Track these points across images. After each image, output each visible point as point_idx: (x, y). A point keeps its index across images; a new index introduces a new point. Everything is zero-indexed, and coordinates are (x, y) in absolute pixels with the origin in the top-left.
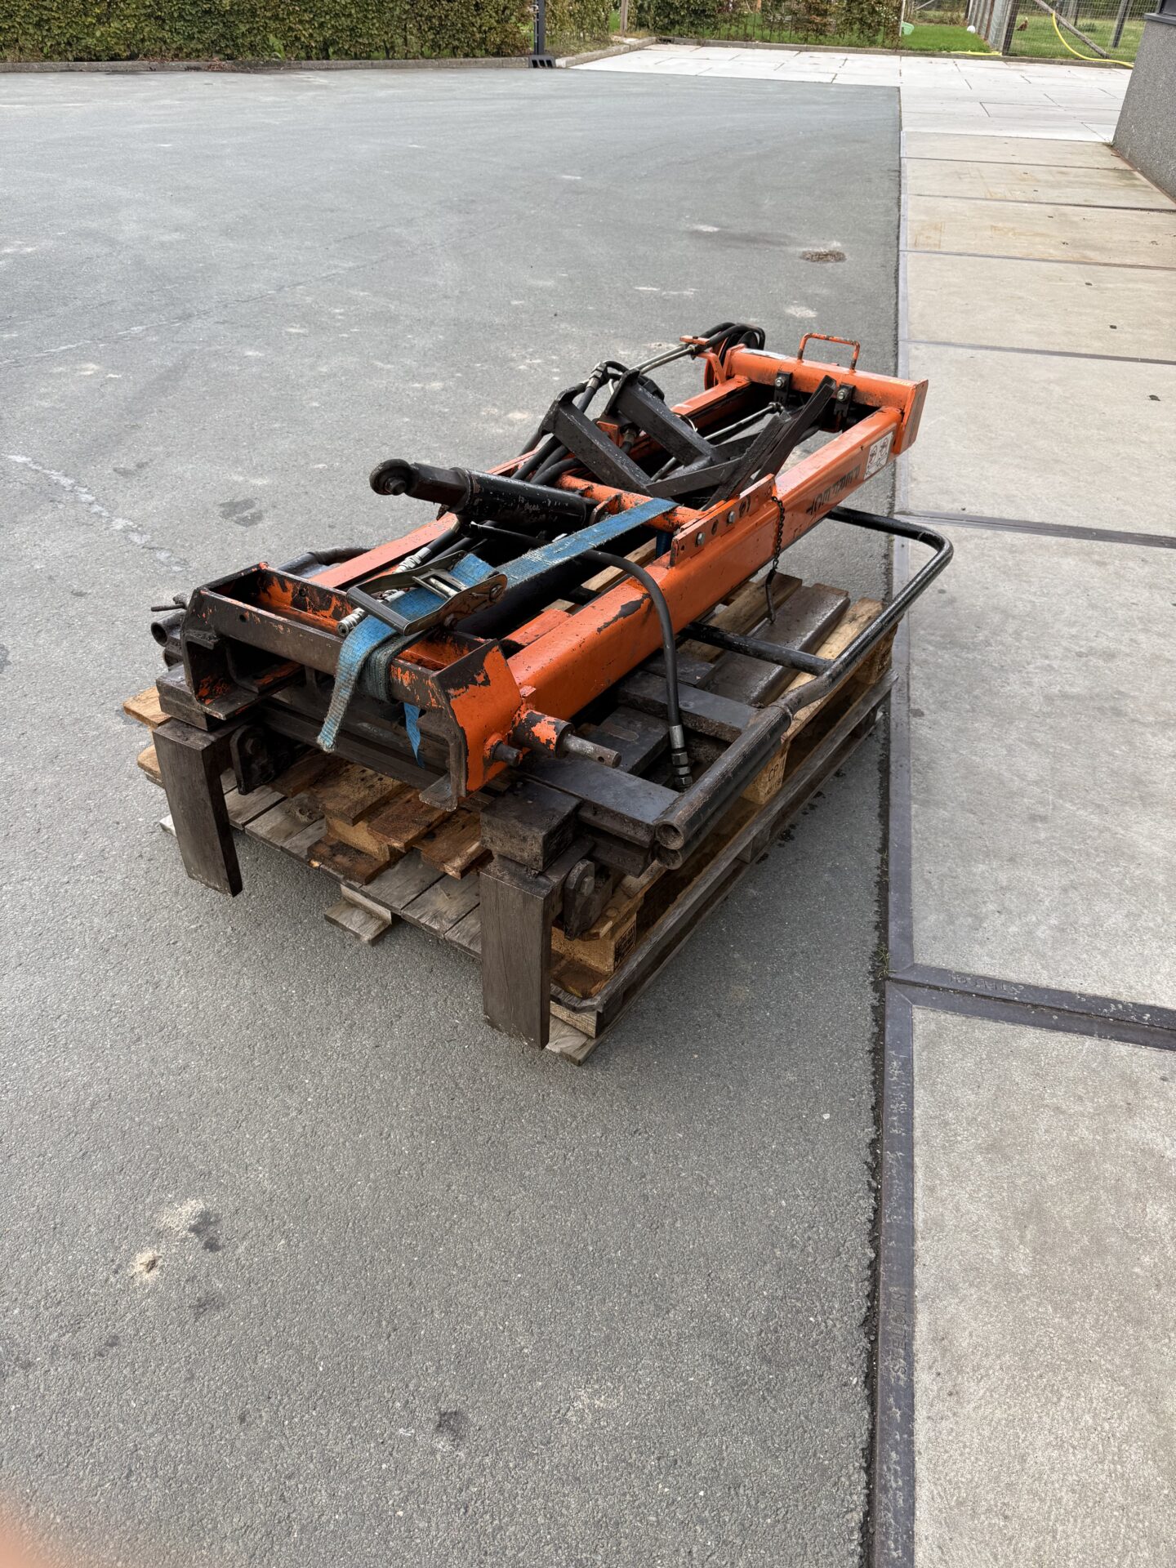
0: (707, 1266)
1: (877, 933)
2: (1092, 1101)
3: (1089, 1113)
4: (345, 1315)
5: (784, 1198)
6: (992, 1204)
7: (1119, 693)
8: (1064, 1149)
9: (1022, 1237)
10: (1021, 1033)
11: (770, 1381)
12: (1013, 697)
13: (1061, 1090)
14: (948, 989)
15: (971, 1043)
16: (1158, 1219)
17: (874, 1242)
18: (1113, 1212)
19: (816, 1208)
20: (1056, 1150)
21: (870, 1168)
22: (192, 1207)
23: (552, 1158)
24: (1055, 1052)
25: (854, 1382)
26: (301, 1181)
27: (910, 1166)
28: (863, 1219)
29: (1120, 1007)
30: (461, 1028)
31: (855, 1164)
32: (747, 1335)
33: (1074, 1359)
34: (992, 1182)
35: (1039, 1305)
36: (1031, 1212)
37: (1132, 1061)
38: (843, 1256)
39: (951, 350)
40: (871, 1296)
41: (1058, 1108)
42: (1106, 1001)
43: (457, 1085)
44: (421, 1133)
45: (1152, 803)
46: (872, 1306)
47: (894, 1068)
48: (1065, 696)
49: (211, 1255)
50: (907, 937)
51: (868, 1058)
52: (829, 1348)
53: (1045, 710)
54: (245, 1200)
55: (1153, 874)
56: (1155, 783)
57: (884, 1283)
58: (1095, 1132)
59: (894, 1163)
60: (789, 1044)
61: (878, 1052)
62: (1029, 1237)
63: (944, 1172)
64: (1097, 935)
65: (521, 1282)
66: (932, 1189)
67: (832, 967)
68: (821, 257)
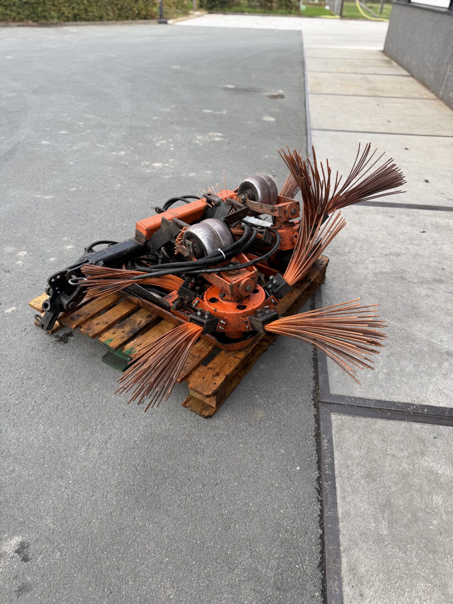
0: (250, 545)
1: (314, 381)
2: (407, 450)
3: (406, 456)
4: (88, 588)
5: (282, 509)
6: (369, 502)
7: (403, 270)
8: (398, 474)
9: (383, 517)
10: (376, 422)
11: (280, 599)
12: (361, 275)
13: (394, 447)
14: (345, 404)
15: (356, 428)
16: (438, 503)
17: (322, 526)
18: (419, 501)
19: (296, 512)
20: (394, 474)
21: (318, 490)
22: (16, 541)
23: (180, 500)
24: (390, 430)
25: (317, 595)
26: (67, 522)
27: (334, 488)
28: (316, 515)
29: (415, 407)
30: (138, 442)
31: (311, 489)
32: (269, 577)
33: (409, 572)
34: (369, 492)
35: (393, 548)
36: (386, 504)
37: (421, 431)
38: (309, 534)
39: (328, 133)
40: (322, 552)
41: (393, 455)
42: (409, 405)
43: (137, 469)
44: (121, 494)
45: (420, 316)
46: (323, 557)
47: (325, 443)
48: (382, 273)
49: (25, 564)
50: (327, 382)
51: (314, 439)
52: (305, 579)
53: (374, 279)
54: (41, 534)
55: (423, 347)
56: (420, 307)
57: (327, 544)
58: (409, 465)
59: (328, 487)
60: (281, 436)
61: (318, 436)
62: (386, 516)
63: (349, 489)
64: (403, 375)
65: (168, 563)
66: (344, 498)
67: (297, 398)
68: (275, 97)
